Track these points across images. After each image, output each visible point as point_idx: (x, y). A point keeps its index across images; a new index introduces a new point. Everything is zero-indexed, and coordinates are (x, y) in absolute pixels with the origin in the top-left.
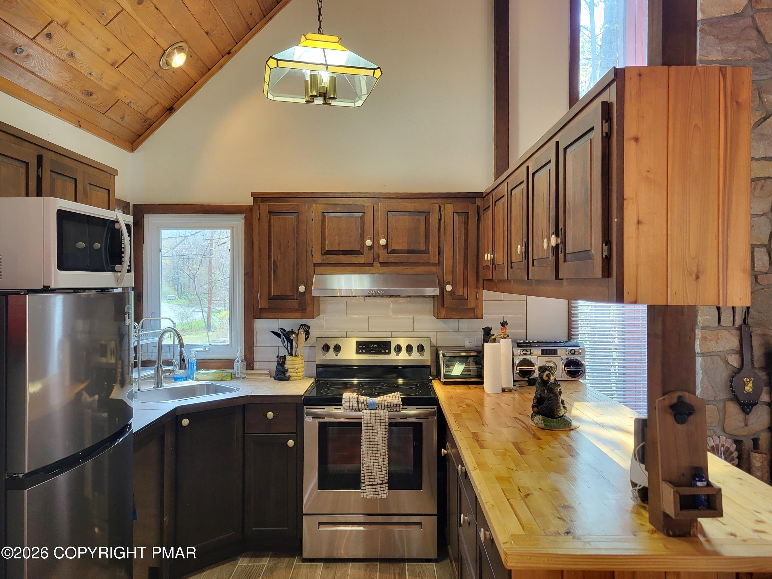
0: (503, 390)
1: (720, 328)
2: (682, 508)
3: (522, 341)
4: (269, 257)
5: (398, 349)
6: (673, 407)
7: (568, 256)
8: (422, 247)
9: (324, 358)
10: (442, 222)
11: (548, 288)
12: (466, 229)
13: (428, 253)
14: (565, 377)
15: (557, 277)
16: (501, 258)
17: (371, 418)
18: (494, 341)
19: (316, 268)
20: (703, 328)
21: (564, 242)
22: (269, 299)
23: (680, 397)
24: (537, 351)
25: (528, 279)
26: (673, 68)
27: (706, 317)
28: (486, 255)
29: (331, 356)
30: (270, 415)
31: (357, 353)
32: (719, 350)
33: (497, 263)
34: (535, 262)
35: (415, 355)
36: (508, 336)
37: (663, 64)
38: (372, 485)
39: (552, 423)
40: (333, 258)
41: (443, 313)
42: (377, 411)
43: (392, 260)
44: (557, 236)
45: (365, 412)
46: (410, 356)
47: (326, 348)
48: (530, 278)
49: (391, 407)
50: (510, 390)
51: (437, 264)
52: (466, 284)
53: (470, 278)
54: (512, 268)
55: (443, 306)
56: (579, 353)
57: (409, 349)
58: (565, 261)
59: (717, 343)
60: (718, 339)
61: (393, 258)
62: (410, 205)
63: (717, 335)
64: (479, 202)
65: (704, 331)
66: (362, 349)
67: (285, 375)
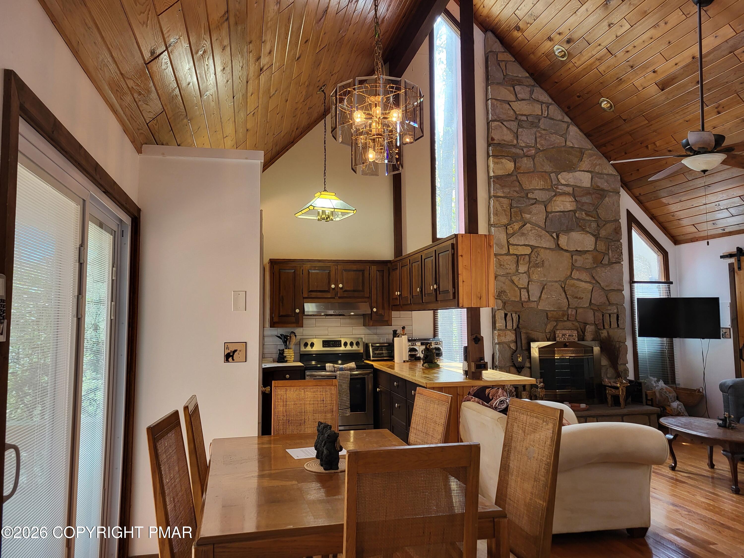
0: (404, 362)
1: (507, 330)
2: (477, 369)
3: (410, 339)
4: (279, 294)
5: (346, 344)
6: (474, 339)
7: (441, 292)
8: (361, 288)
9: (305, 350)
10: (370, 276)
11: (432, 305)
12: (383, 279)
13: (364, 292)
15: (436, 300)
16: (406, 293)
17: (341, 375)
18: (398, 336)
19: (304, 300)
20: (498, 330)
21: (439, 287)
22: (279, 317)
23: (476, 336)
24: (418, 344)
25: (422, 302)
26: (471, 234)
27: (500, 324)
28: (396, 293)
29: (309, 349)
31: (323, 347)
32: (506, 341)
33: (403, 296)
34: (426, 295)
35: (355, 347)
36: (406, 334)
37: (469, 233)
38: (342, 409)
39: (432, 365)
40: (314, 295)
41: (371, 323)
42: (344, 372)
43: (345, 295)
44: (436, 285)
45: (338, 372)
46: (352, 348)
47: (306, 344)
48: (423, 302)
49: (351, 369)
50: (407, 361)
51: (368, 298)
52: (383, 308)
53: (385, 305)
54: (413, 298)
55: (371, 320)
56: (440, 344)
57: (352, 344)
58: (439, 294)
59: (505, 338)
60: (506, 335)
61: (345, 294)
62: (354, 267)
63: (505, 333)
64: (389, 265)
65: (499, 332)
66: (326, 344)
67: (284, 359)
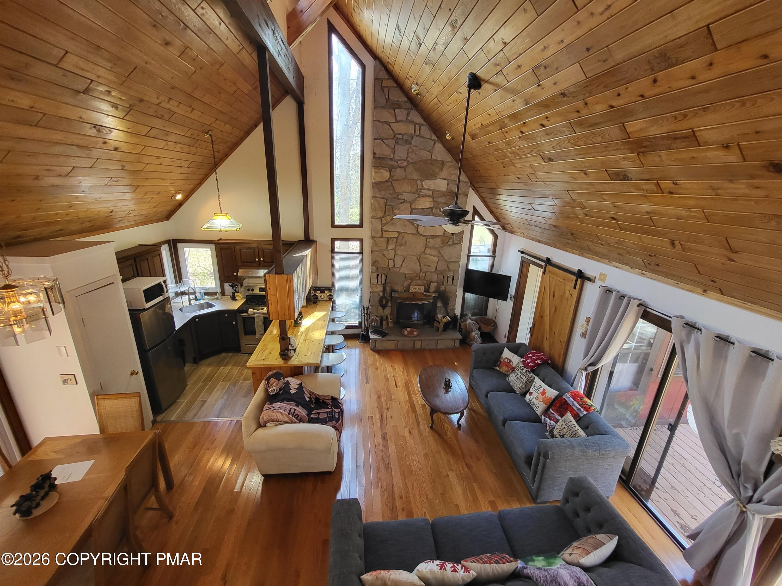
1: (377, 284)
9: (249, 293)
14: (328, 300)
17: (257, 317)
19: (240, 267)
22: (225, 277)
24: (318, 292)
27: (373, 281)
29: (251, 292)
30: (226, 315)
31: (259, 291)
32: (377, 291)
40: (245, 264)
47: (249, 290)
49: (264, 314)
59: (376, 289)
61: (266, 264)
65: (372, 285)
67: (235, 299)
